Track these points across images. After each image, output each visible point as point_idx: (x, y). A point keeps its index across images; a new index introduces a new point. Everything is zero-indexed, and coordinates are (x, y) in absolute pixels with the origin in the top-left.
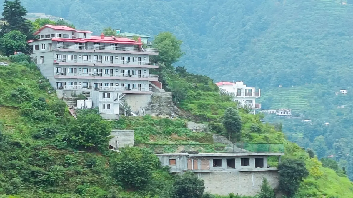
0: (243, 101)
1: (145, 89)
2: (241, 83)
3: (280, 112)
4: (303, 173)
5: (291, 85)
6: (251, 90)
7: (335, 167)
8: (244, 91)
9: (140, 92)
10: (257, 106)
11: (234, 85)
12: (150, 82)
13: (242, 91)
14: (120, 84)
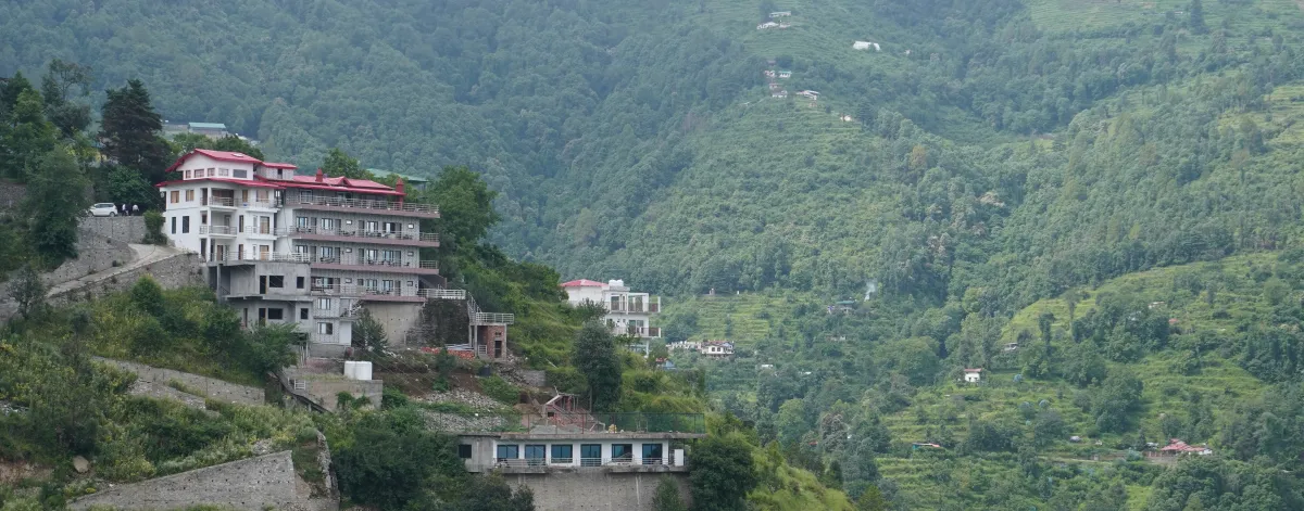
0: (624, 321)
1: (409, 291)
2: (620, 283)
3: (710, 348)
4: (747, 480)
5: (735, 290)
6: (640, 299)
7: (817, 467)
8: (627, 300)
9: (397, 299)
10: (653, 332)
11: (605, 287)
12: (420, 276)
13: (621, 300)
14: (355, 283)
